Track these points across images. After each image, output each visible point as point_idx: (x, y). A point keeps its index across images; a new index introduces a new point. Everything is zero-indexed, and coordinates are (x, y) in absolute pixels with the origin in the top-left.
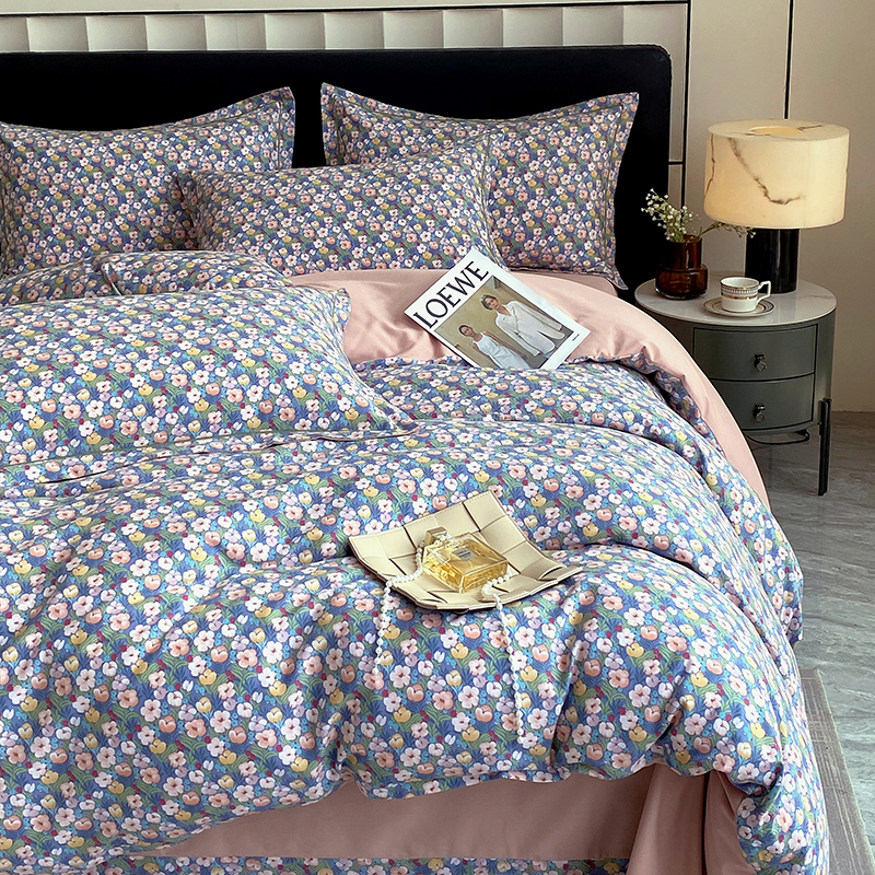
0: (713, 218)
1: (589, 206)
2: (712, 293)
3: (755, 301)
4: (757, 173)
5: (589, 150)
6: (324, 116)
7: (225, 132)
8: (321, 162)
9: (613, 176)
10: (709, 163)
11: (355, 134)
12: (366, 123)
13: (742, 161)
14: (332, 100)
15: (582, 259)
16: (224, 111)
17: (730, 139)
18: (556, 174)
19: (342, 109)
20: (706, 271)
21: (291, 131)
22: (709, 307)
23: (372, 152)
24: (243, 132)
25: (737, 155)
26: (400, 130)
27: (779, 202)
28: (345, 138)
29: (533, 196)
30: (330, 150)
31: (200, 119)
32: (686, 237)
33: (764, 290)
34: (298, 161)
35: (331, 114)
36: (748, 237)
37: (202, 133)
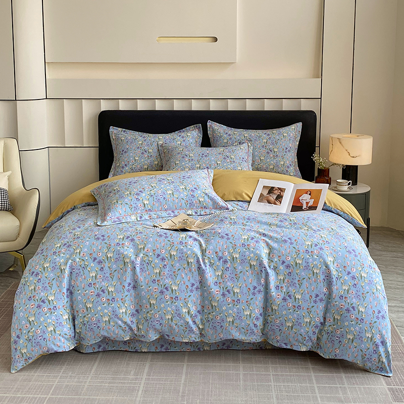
0: (332, 161)
2: (333, 185)
3: (347, 187)
4: (347, 149)
10: (331, 145)
13: (342, 145)
20: (331, 178)
22: (333, 188)
25: (340, 143)
27: (353, 157)
32: (325, 168)
33: (349, 184)
36: (343, 168)
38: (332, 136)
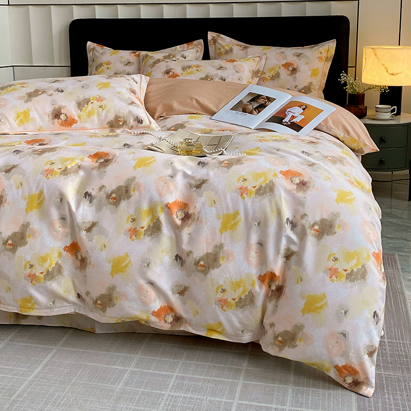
4: (383, 63)
10: (364, 60)
13: (377, 58)
17: (373, 48)
25: (376, 55)
27: (393, 74)
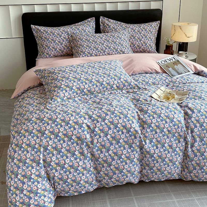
1: (153, 40)
3: (185, 55)
4: (185, 32)
5: (152, 30)
6: (101, 23)
7: (82, 27)
8: (100, 32)
9: (156, 35)
10: (174, 30)
11: (107, 27)
12: (110, 24)
13: (182, 30)
14: (102, 20)
15: (152, 50)
16: (81, 23)
17: (179, 26)
18: (147, 34)
19: (104, 22)
20: (173, 51)
21: (95, 27)
23: (111, 30)
24: (86, 27)
25: (181, 29)
26: (116, 26)
27: (188, 37)
28: (105, 28)
29: (143, 38)
30: (102, 30)
31: (76, 24)
34: (96, 32)
35: (102, 23)
36: (179, 44)
37: (78, 27)
38: (174, 24)
